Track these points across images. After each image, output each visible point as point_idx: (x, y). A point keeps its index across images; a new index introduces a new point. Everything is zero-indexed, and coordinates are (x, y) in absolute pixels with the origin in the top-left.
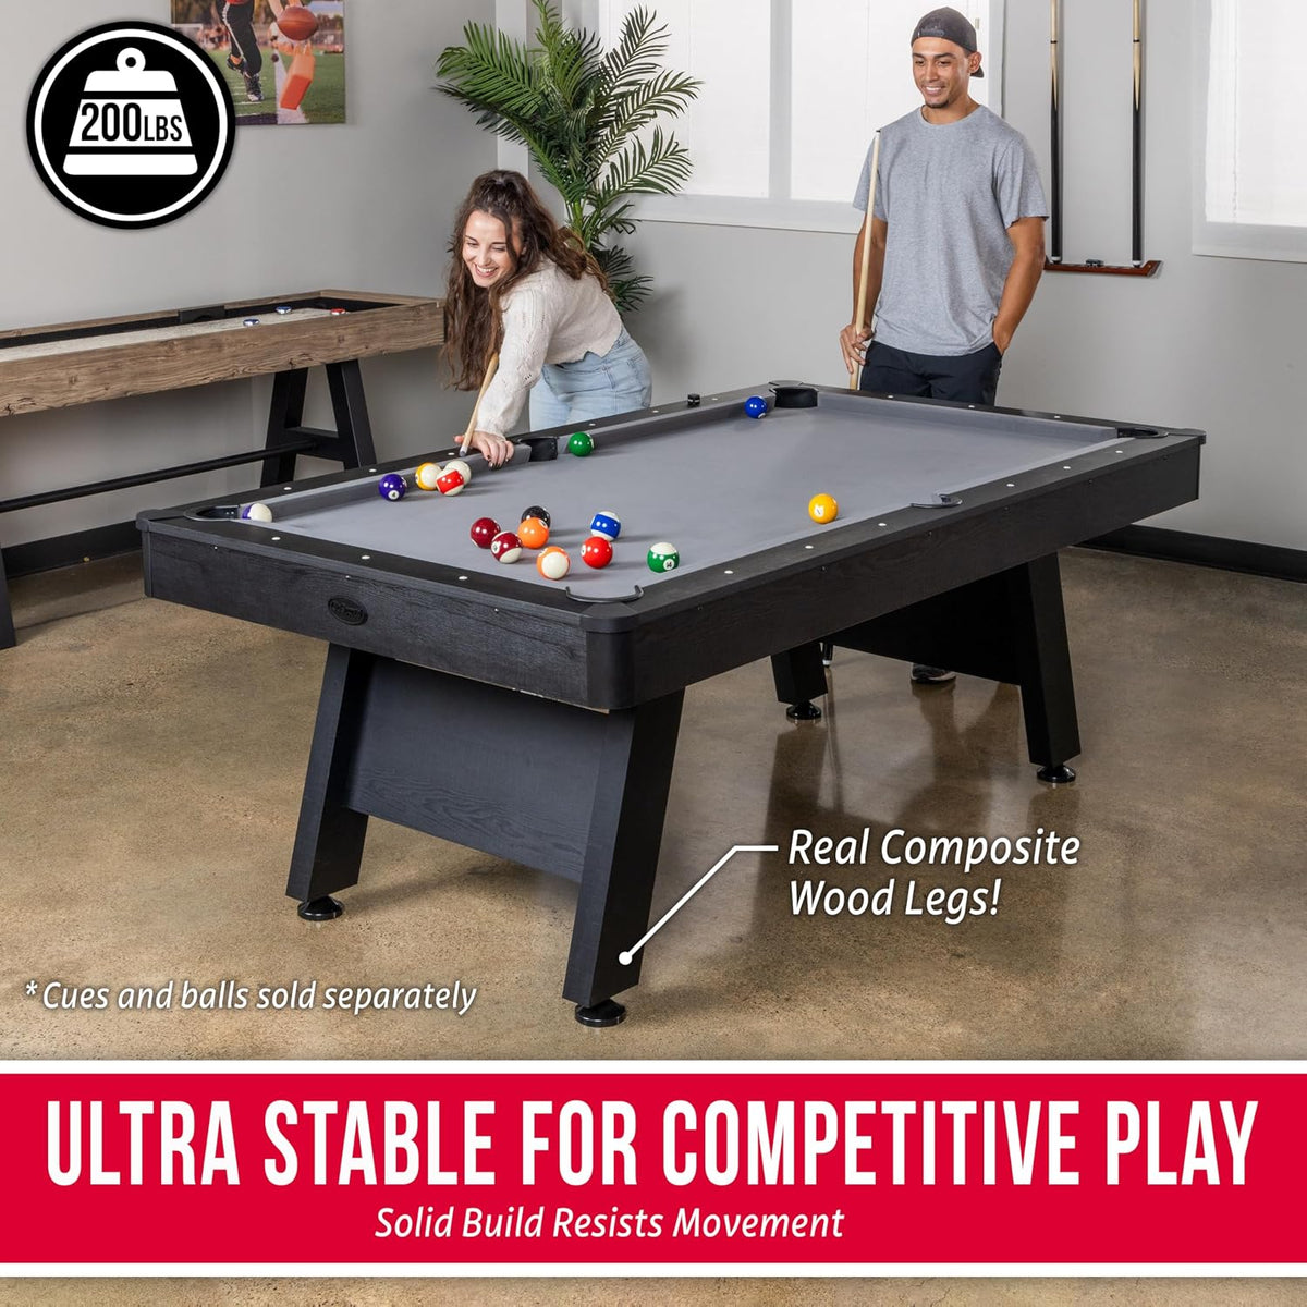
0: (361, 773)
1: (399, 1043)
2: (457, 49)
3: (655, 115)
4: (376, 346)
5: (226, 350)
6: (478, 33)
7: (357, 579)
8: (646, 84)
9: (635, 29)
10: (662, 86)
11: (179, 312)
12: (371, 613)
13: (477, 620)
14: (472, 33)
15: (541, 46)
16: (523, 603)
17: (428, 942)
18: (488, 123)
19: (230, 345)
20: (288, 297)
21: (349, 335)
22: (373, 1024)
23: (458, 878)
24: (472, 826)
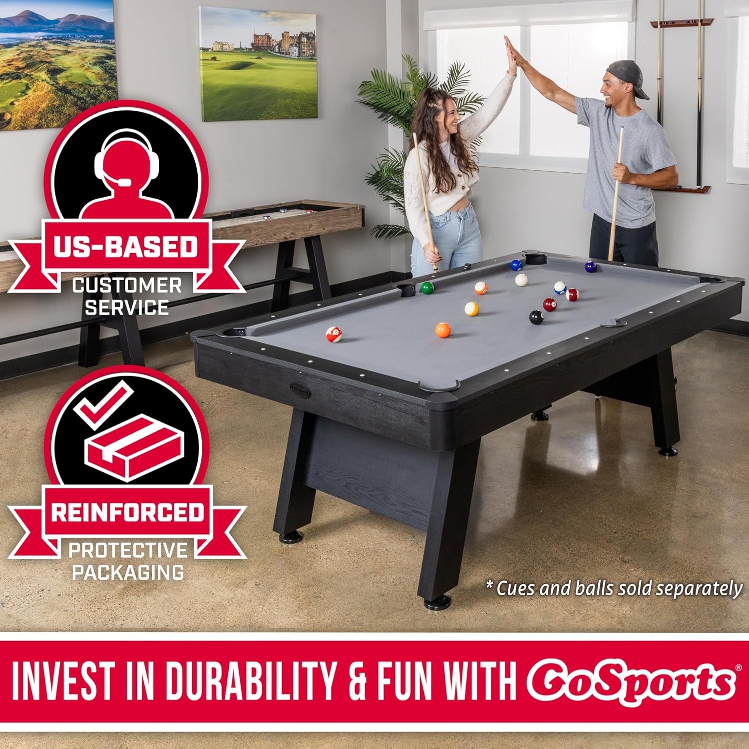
0: (312, 467)
1: (330, 622)
2: (368, 82)
3: (464, 114)
4: (328, 229)
5: (253, 232)
6: (378, 74)
7: (305, 375)
8: (460, 99)
9: (454, 72)
10: (467, 100)
11: (231, 212)
12: (313, 393)
13: (370, 400)
14: (375, 74)
15: (409, 81)
16: (395, 392)
17: (347, 557)
18: (384, 118)
19: (255, 230)
20: (286, 203)
21: (315, 224)
22: (316, 609)
23: (364, 517)
24: (370, 498)
